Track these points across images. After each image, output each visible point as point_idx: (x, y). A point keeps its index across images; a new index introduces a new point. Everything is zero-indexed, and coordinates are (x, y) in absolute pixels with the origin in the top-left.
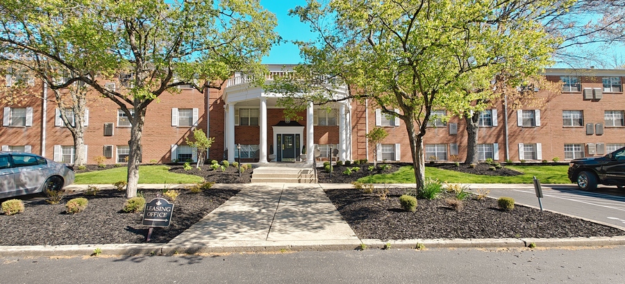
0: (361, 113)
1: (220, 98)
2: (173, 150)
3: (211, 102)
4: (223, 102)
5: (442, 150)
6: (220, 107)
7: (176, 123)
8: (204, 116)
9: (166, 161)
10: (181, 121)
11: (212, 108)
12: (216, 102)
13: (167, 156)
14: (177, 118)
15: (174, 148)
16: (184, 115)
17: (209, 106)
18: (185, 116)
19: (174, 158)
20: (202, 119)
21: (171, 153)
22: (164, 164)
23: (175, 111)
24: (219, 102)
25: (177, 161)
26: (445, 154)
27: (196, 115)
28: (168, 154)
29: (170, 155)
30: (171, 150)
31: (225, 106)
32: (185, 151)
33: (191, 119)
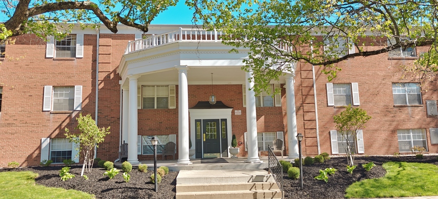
0: (308, 89)
1: (115, 71)
2: (44, 146)
3: (101, 76)
4: (118, 77)
5: (419, 136)
6: (114, 82)
7: (49, 106)
8: (91, 97)
9: (33, 163)
10: (56, 105)
11: (102, 85)
12: (109, 76)
13: (35, 155)
14: (50, 99)
15: (46, 142)
16: (61, 95)
17: (98, 83)
18: (63, 96)
19: (45, 157)
20: (87, 101)
21: (40, 151)
22: (30, 167)
23: (49, 89)
24: (112, 76)
25: (49, 163)
26: (424, 142)
27: (79, 96)
28: (37, 152)
29: (40, 153)
30: (40, 147)
31: (121, 82)
32: (61, 146)
33: (72, 101)
